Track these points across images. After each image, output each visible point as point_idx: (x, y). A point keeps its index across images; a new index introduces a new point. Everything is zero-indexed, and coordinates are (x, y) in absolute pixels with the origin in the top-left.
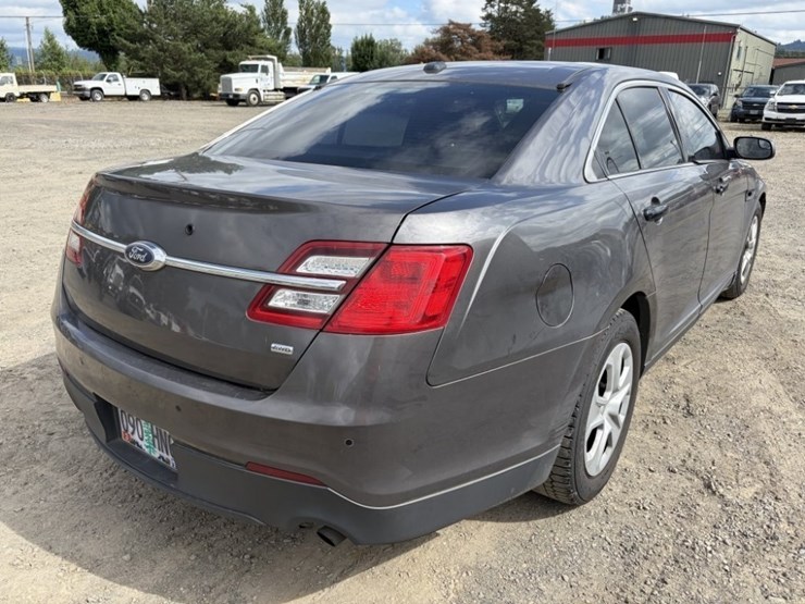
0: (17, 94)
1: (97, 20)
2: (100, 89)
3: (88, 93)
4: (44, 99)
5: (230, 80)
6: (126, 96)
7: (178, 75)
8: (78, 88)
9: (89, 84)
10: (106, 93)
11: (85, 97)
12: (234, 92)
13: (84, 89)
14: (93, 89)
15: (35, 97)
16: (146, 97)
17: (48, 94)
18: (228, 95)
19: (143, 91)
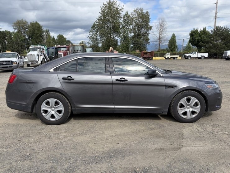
0: (170, 58)
1: (197, 39)
2: (190, 56)
3: (187, 57)
4: (176, 59)
5: (227, 52)
6: (197, 58)
7: (215, 51)
8: (185, 56)
9: (187, 55)
10: (192, 57)
11: (186, 58)
12: (227, 56)
13: (186, 56)
14: (188, 56)
15: (174, 58)
16: (203, 58)
17: (177, 57)
18: (225, 57)
19: (202, 56)
